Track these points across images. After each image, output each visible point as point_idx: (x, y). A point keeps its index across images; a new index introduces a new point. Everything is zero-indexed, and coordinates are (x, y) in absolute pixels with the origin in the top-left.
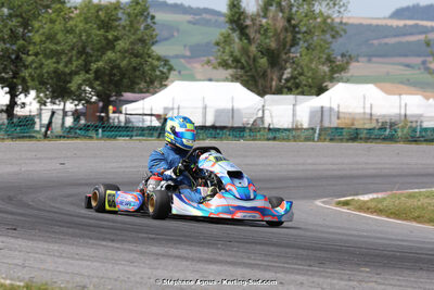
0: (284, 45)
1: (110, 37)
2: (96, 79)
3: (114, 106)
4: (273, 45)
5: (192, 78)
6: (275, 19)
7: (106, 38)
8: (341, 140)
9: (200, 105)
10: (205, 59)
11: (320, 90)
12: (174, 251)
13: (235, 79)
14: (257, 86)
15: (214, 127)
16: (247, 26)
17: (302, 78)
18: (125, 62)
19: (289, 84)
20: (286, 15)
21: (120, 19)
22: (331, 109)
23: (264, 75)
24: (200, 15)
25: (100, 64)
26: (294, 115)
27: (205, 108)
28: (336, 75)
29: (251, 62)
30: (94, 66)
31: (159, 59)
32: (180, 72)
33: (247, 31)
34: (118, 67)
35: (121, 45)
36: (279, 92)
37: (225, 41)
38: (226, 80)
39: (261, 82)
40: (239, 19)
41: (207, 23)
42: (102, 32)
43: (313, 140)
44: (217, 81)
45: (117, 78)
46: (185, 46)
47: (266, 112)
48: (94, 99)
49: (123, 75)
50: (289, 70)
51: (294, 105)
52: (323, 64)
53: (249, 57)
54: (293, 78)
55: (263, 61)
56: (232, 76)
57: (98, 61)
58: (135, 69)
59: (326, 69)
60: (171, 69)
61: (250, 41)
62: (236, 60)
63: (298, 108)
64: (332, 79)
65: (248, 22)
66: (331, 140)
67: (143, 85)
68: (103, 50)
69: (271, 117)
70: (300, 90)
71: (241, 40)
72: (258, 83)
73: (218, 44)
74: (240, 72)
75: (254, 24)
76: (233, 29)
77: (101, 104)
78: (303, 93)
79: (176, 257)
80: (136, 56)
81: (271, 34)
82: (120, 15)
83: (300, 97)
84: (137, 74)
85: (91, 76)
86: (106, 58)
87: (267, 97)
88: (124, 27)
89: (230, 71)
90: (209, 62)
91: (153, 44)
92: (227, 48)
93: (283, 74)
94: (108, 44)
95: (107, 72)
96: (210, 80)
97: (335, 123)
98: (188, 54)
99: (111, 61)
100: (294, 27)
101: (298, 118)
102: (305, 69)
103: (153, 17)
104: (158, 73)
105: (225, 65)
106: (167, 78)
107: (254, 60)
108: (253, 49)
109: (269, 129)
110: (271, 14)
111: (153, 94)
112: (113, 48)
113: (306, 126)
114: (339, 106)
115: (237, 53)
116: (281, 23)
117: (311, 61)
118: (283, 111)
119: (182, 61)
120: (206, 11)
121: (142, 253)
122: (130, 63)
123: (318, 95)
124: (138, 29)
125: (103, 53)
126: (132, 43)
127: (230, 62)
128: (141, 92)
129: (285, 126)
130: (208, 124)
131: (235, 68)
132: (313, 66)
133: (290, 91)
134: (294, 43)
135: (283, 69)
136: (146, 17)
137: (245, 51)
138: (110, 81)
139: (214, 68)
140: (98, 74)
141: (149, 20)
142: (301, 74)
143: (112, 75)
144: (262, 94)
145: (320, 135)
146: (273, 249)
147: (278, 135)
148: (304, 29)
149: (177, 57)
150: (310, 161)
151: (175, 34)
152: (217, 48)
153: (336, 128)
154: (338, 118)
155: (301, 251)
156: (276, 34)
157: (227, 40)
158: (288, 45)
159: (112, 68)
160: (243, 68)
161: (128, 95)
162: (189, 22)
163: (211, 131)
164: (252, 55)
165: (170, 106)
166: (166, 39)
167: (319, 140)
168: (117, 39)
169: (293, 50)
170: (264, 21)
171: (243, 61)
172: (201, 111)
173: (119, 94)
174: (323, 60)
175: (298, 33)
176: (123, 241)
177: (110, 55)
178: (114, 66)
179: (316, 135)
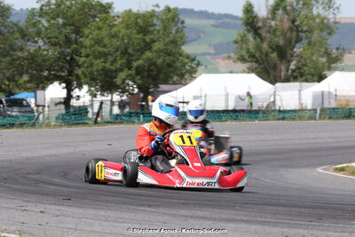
0: (290, 42)
1: (148, 40)
2: (137, 74)
3: (153, 96)
4: (281, 42)
5: (217, 71)
6: (282, 21)
7: (144, 41)
8: (338, 118)
9: (224, 93)
10: (226, 55)
11: (321, 78)
12: (200, 213)
13: (251, 70)
14: (269, 76)
15: (234, 111)
16: (259, 28)
17: (305, 68)
18: (160, 60)
19: (295, 74)
20: (291, 18)
21: (155, 25)
22: (329, 93)
23: (275, 67)
24: (222, 20)
25: (140, 62)
26: (300, 99)
27: (227, 95)
28: (332, 66)
29: (263, 57)
30: (135, 64)
31: (188, 57)
32: (206, 67)
33: (260, 31)
34: (155, 64)
35: (156, 46)
36: (287, 80)
37: (242, 40)
38: (244, 72)
39: (272, 72)
40: (253, 21)
41: (227, 26)
42: (140, 36)
43: (315, 119)
44: (237, 73)
45: (154, 73)
46: (210, 45)
47: (277, 97)
48: (136, 90)
49: (159, 70)
50: (294, 62)
51: (300, 91)
52: (322, 57)
53: (262, 53)
54: (298, 68)
55: (274, 55)
56: (248, 68)
57: (138, 59)
58: (169, 66)
59: (324, 60)
60: (198, 64)
61: (262, 40)
62: (252, 56)
63: (302, 92)
64: (330, 69)
65: (260, 24)
66: (330, 118)
67: (175, 78)
68: (142, 51)
69: (281, 100)
70: (304, 78)
71: (255, 39)
72: (270, 74)
73: (236, 42)
74: (254, 65)
75: (265, 26)
76: (248, 31)
77: (142, 95)
78: (307, 81)
79: (201, 218)
80: (170, 55)
81: (279, 33)
82: (155, 21)
83: (304, 84)
84: (171, 69)
85: (133, 72)
86: (144, 57)
87: (278, 85)
88: (159, 31)
89: (247, 65)
90: (229, 58)
91: (183, 44)
92: (244, 46)
93: (289, 65)
94: (146, 46)
95: (146, 69)
96: (231, 72)
97: (333, 104)
98: (212, 51)
99: (149, 60)
100: (298, 27)
101: (303, 101)
102: (308, 62)
103: (183, 22)
104: (188, 68)
105: (242, 59)
106: (196, 71)
107: (266, 55)
108: (265, 46)
109: (280, 111)
110: (278, 17)
111: (185, 85)
112: (150, 49)
113: (309, 107)
114: (336, 90)
115: (252, 50)
116: (287, 24)
117: (313, 54)
118: (291, 95)
119: (208, 57)
120: (226, 16)
121: (173, 215)
122: (164, 61)
123: (319, 82)
124: (171, 33)
125: (142, 53)
126: (166, 45)
127: (246, 57)
128: (175, 83)
129: (293, 108)
130: (231, 108)
131: (251, 62)
132: (314, 58)
133: (295, 79)
134: (299, 40)
135: (289, 62)
136: (177, 23)
137: (258, 48)
138: (149, 76)
139: (234, 61)
140: (139, 71)
141: (180, 25)
142: (305, 65)
143: (149, 71)
144: (273, 82)
145: (320, 114)
146: (280, 209)
147: (286, 115)
148: (305, 28)
149: (203, 54)
150: (312, 136)
151: (202, 35)
152: (235, 46)
153: (334, 109)
154: (336, 100)
155: (303, 210)
156: (284, 34)
157: (243, 40)
158: (293, 41)
159: (150, 65)
160: (257, 62)
161: (163, 87)
162: (213, 25)
163: (232, 114)
164: (264, 51)
165: (199, 95)
166: (195, 40)
167: (320, 118)
168: (153, 41)
169: (297, 45)
170: (273, 23)
171: (257, 56)
172: (223, 98)
173: (156, 86)
174: (322, 53)
175: (302, 31)
176: (158, 206)
177: (148, 54)
178: (152, 63)
179: (318, 114)
